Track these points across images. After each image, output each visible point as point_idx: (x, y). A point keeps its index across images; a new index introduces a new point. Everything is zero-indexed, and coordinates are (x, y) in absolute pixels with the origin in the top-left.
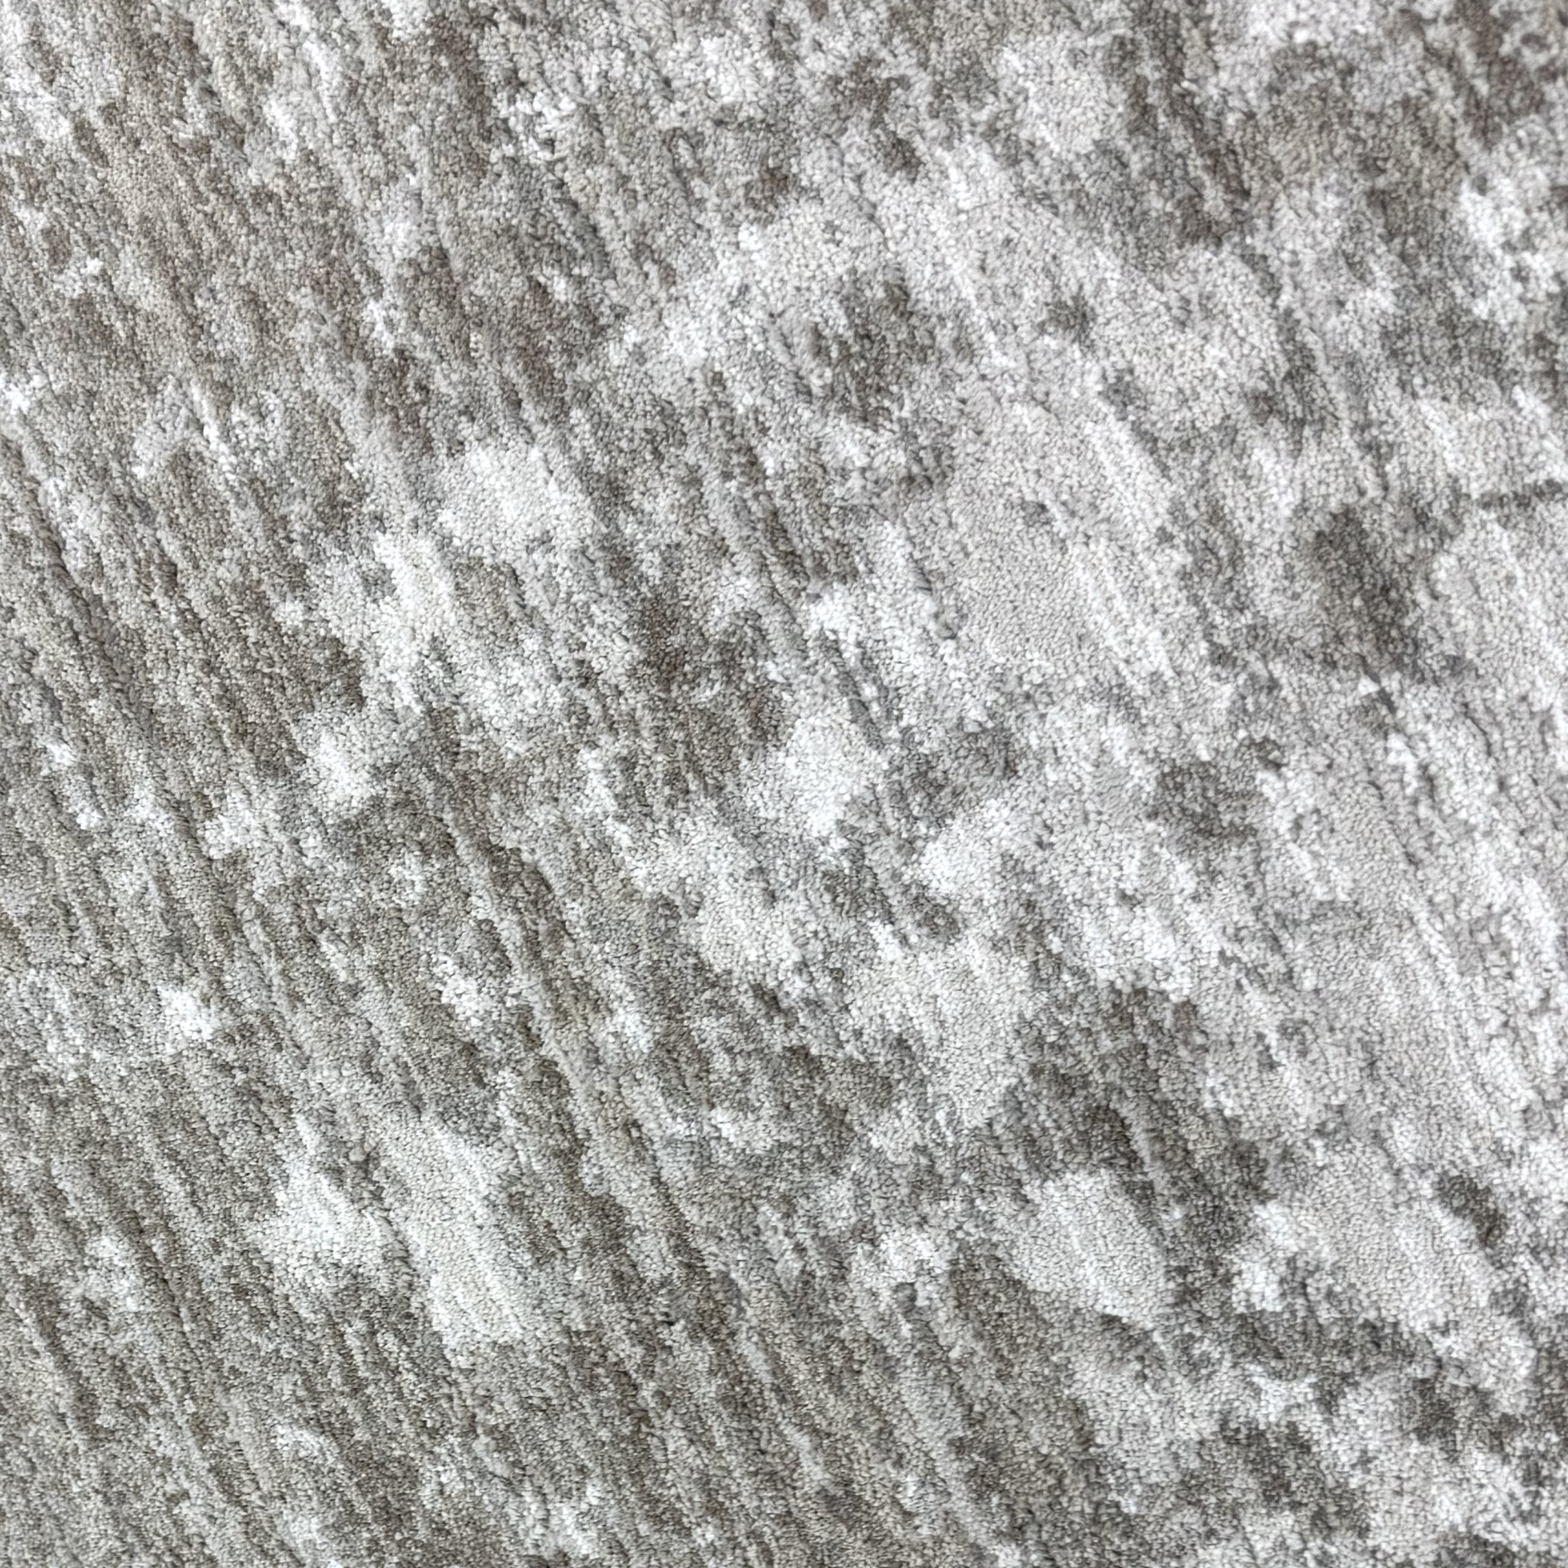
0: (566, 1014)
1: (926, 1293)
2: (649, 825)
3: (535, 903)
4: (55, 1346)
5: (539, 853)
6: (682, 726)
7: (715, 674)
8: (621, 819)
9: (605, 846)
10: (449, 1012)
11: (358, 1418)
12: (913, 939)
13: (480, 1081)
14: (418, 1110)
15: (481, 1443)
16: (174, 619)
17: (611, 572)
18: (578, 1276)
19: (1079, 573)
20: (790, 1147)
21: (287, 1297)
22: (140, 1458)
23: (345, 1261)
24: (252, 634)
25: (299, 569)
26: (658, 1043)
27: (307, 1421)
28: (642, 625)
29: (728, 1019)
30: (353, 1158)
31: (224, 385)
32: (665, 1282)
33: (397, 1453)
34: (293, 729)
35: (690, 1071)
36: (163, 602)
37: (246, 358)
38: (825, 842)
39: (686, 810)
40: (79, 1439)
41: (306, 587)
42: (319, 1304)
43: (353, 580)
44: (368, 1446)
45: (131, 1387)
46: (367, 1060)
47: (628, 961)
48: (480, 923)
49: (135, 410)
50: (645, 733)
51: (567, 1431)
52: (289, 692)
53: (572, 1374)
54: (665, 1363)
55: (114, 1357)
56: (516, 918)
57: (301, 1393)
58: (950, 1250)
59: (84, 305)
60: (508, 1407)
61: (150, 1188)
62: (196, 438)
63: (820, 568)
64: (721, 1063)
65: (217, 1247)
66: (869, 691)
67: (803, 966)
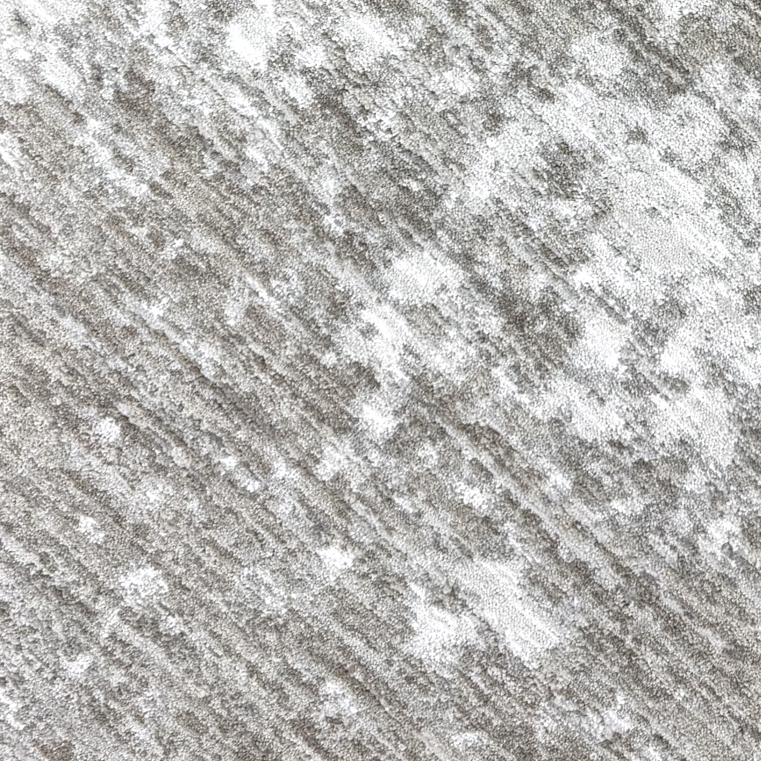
0: (527, 486)
1: (735, 545)
2: (536, 391)
3: (494, 443)
4: (319, 749)
5: (488, 421)
6: (535, 343)
7: (541, 318)
8: (521, 392)
9: (518, 406)
10: (470, 507)
11: (492, 715)
12: (670, 396)
13: (497, 533)
14: (470, 557)
15: (558, 699)
16: (270, 381)
17: (479, 291)
18: (576, 601)
19: (679, 229)
20: (652, 505)
21: (435, 672)
23: (459, 642)
24: (312, 374)
25: (327, 338)
26: (574, 483)
27: (467, 727)
28: (501, 308)
29: (602, 460)
30: (445, 592)
31: (263, 272)
32: (618, 587)
33: (518, 723)
34: (348, 409)
35: (594, 489)
36: (262, 376)
37: (271, 259)
38: (617, 370)
39: (550, 378)
41: (334, 345)
42: (453, 668)
43: (356, 334)
44: (502, 726)
45: (367, 751)
46: (436, 544)
47: (548, 452)
48: (471, 462)
49: (221, 297)
50: (520, 353)
51: (597, 675)
52: (340, 393)
53: (590, 648)
54: (632, 624)
55: (353, 740)
56: (487, 452)
57: (459, 715)
58: (738, 522)
59: (180, 261)
60: (565, 677)
61: (345, 649)
62: (256, 299)
63: (572, 261)
64: (607, 481)
65: (390, 663)
66: (611, 302)
67: (627, 425)
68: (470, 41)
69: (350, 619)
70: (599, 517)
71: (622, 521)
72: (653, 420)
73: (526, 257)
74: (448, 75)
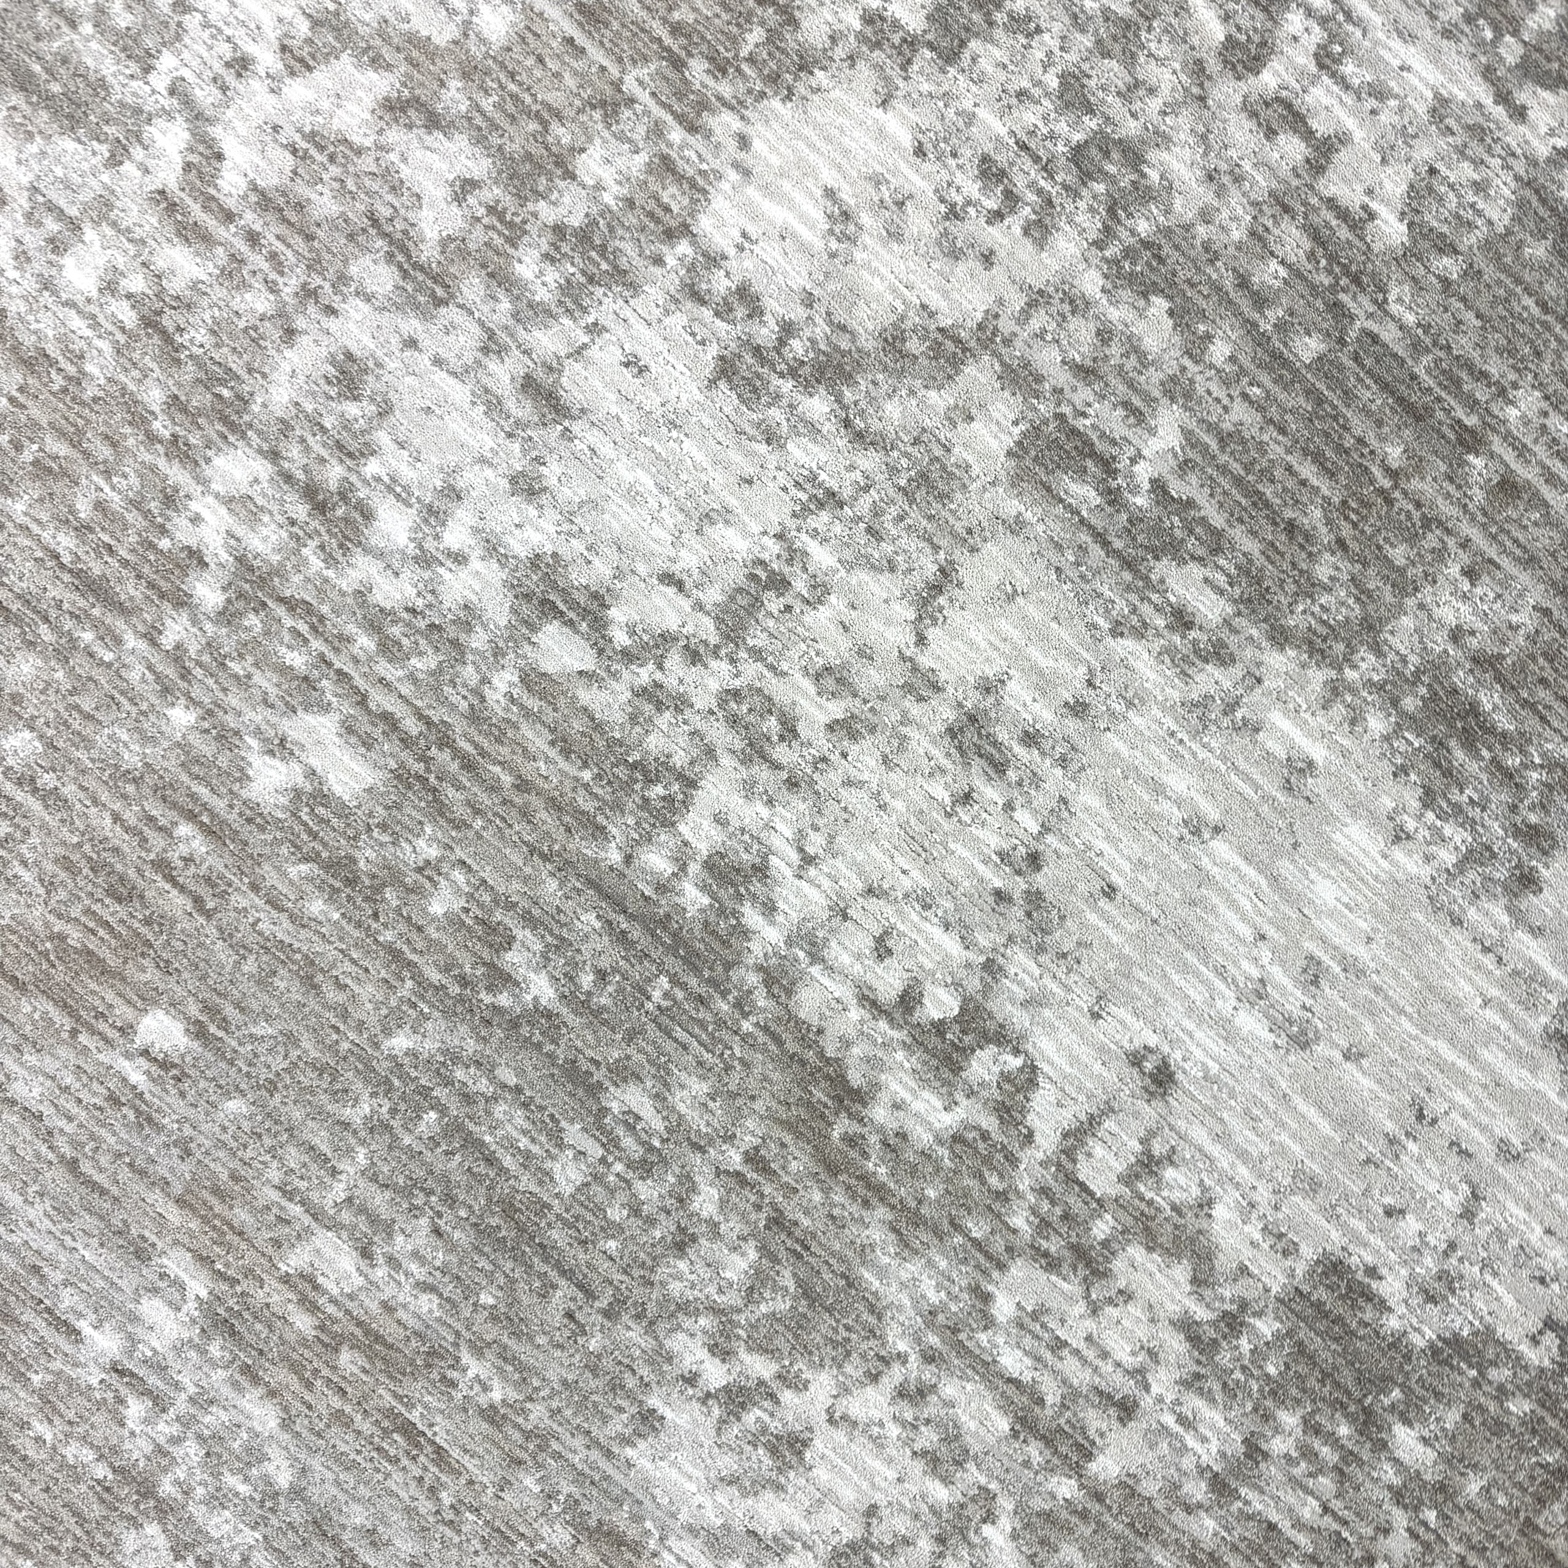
0: (338, 649)
2: (340, 566)
3: (308, 612)
5: (301, 594)
6: (336, 526)
8: (328, 568)
9: (326, 580)
10: (291, 668)
11: (321, 848)
13: (315, 689)
14: (295, 712)
22: (233, 914)
24: (152, 557)
27: (299, 860)
30: (275, 743)
33: (343, 854)
34: (184, 587)
38: (407, 547)
39: (351, 555)
40: (202, 920)
41: (168, 531)
42: (285, 809)
43: (186, 522)
44: (329, 858)
45: (216, 885)
46: (265, 701)
47: (353, 619)
48: (289, 629)
49: (72, 493)
50: (324, 534)
52: (176, 573)
56: (303, 621)
57: (292, 850)
58: (517, 673)
59: (36, 463)
61: (193, 797)
62: (101, 494)
63: (362, 454)
64: (405, 641)
65: (231, 806)
66: (398, 489)
67: (419, 594)
68: (265, 266)
69: (196, 769)
70: (400, 673)
71: (421, 676)
72: (441, 588)
73: (325, 453)
74: (248, 296)
